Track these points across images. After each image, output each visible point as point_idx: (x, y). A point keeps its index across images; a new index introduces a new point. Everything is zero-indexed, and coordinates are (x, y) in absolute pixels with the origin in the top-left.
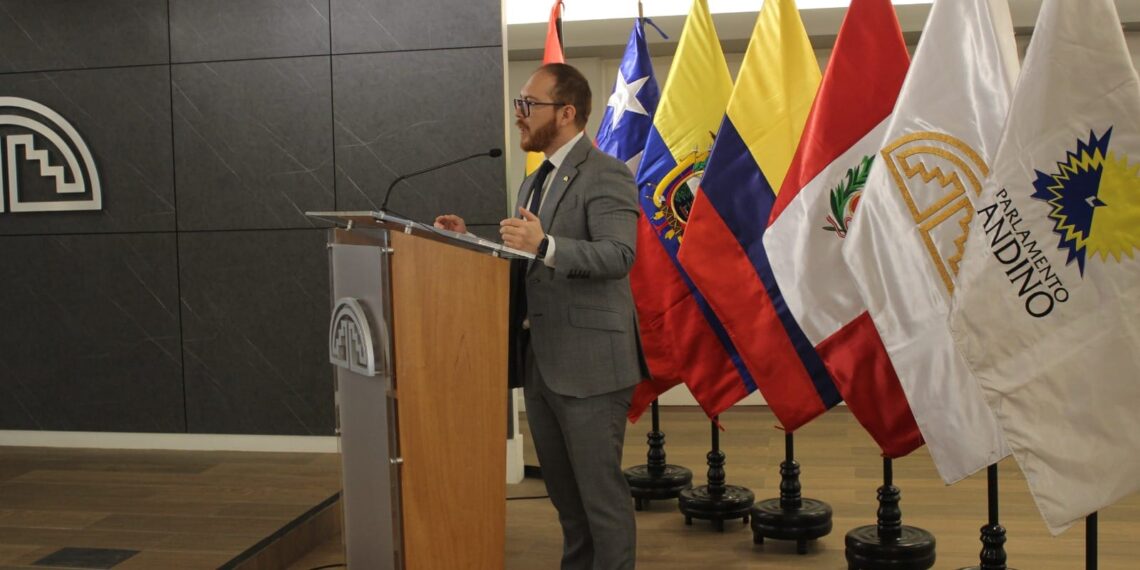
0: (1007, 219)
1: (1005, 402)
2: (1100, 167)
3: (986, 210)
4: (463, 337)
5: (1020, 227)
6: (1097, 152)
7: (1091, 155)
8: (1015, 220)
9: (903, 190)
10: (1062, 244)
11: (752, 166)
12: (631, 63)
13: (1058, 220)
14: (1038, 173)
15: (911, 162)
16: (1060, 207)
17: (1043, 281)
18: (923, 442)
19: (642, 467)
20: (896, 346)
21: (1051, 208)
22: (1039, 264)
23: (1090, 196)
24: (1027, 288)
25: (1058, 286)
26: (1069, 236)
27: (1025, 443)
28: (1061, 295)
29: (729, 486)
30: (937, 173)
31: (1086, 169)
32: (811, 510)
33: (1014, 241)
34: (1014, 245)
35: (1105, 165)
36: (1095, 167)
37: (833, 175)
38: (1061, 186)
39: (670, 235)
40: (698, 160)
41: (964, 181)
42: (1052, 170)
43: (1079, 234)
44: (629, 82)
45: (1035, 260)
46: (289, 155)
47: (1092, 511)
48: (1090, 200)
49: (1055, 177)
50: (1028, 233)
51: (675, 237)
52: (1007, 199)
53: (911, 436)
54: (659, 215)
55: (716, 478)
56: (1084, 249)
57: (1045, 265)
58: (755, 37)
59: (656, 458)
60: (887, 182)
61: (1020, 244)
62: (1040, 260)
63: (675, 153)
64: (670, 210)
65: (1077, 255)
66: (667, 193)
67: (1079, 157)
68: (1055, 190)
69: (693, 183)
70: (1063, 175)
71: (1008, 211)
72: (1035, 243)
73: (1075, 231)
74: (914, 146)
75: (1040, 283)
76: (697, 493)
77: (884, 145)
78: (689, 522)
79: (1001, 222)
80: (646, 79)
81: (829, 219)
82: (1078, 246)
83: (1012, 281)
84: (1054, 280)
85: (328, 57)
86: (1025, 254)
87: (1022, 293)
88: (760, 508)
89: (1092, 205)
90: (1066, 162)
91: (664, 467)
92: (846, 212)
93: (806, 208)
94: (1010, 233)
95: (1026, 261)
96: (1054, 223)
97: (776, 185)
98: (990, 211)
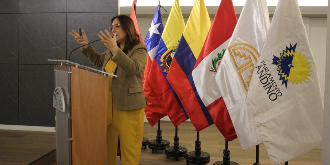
0: (264, 70)
1: (262, 126)
2: (293, 55)
3: (258, 67)
4: (93, 101)
5: (268, 73)
6: (292, 50)
7: (290, 51)
8: (267, 70)
9: (234, 60)
10: (281, 79)
11: (190, 51)
12: (156, 19)
13: (280, 71)
14: (274, 56)
15: (236, 52)
16: (280, 67)
17: (274, 89)
18: (237, 137)
19: (154, 140)
20: (230, 107)
21: (277, 67)
22: (273, 84)
23: (289, 64)
24: (270, 91)
25: (279, 91)
26: (283, 76)
27: (267, 139)
28: (280, 94)
29: (180, 147)
30: (244, 55)
31: (289, 56)
32: (204, 155)
33: (266, 77)
34: (266, 78)
35: (294, 54)
36: (291, 55)
37: (213, 55)
38: (281, 61)
39: (165, 71)
40: (174, 49)
41: (252, 58)
42: (278, 55)
43: (286, 76)
44: (155, 24)
45: (272, 83)
46: (53, 42)
47: (287, 161)
48: (289, 65)
49: (279, 58)
50: (271, 75)
51: (167, 71)
52: (264, 64)
53: (234, 135)
54: (162, 65)
55: (176, 144)
56: (287, 80)
57: (275, 85)
58: (192, 12)
59: (159, 138)
60: (229, 57)
61: (268, 78)
62: (274, 83)
63: (168, 46)
64: (165, 63)
65: (285, 82)
66: (164, 58)
67: (286, 52)
68: (279, 62)
69: (172, 55)
70: (281, 57)
71: (265, 68)
72: (272, 78)
73: (285, 75)
74: (237, 46)
75: (273, 90)
76: (170, 149)
77: (228, 46)
78: (168, 157)
79: (263, 71)
80: (160, 24)
81: (212, 68)
82: (285, 80)
83: (265, 89)
84: (278, 89)
85: (66, 13)
86: (269, 81)
87: (268, 93)
88: (189, 154)
89: (290, 67)
90: (283, 53)
91: (161, 141)
92: (217, 66)
93: (205, 64)
94: (265, 74)
95: (270, 83)
96: (278, 72)
97: (197, 57)
98: (259, 67)
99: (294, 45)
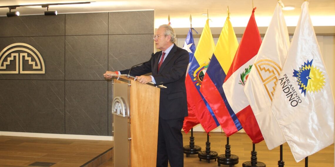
0: (286, 82)
1: (285, 128)
2: (310, 69)
3: (281, 79)
5: (289, 84)
6: (309, 66)
7: (308, 66)
8: (288, 82)
9: (260, 74)
10: (300, 88)
11: (220, 67)
12: (188, 39)
13: (299, 82)
14: (294, 70)
15: (262, 67)
16: (300, 79)
17: (295, 97)
18: (264, 139)
19: (188, 146)
20: (257, 113)
21: (298, 79)
22: (294, 93)
23: (307, 76)
24: (291, 99)
25: (299, 99)
26: (302, 86)
27: (290, 139)
28: (300, 101)
29: (211, 151)
30: (268, 70)
31: (306, 70)
32: (233, 157)
33: (288, 87)
34: (288, 88)
35: (311, 69)
36: (309, 69)
37: (242, 70)
38: (300, 74)
39: (198, 84)
40: (206, 65)
41: (275, 71)
42: (298, 69)
43: (305, 86)
44: (188, 44)
45: (293, 92)
47: (307, 156)
48: (307, 77)
49: (299, 71)
50: (292, 85)
51: (199, 85)
52: (286, 76)
53: (260, 138)
54: (195, 79)
55: (208, 149)
56: (305, 90)
57: (296, 93)
58: (221, 34)
59: (192, 144)
60: (256, 72)
61: (289, 88)
62: (295, 92)
63: (200, 63)
64: (198, 78)
65: (304, 91)
66: (197, 73)
67: (305, 66)
68: (299, 75)
69: (204, 71)
70: (300, 71)
71: (286, 80)
72: (293, 88)
73: (303, 85)
74: (263, 62)
75: (294, 98)
76: (203, 152)
77: (255, 62)
78: (200, 160)
79: (285, 82)
81: (240, 81)
82: (304, 89)
83: (287, 97)
84: (298, 97)
86: (291, 91)
87: (290, 100)
88: (220, 156)
89: (308, 78)
90: (301, 67)
91: (194, 146)
93: (234, 78)
94: (287, 85)
95: (291, 92)
96: (298, 83)
97: (226, 73)
98: (282, 80)
99: (310, 61)
